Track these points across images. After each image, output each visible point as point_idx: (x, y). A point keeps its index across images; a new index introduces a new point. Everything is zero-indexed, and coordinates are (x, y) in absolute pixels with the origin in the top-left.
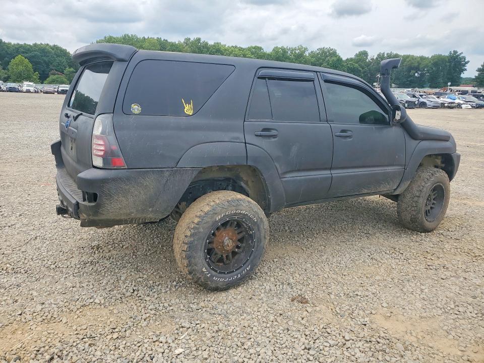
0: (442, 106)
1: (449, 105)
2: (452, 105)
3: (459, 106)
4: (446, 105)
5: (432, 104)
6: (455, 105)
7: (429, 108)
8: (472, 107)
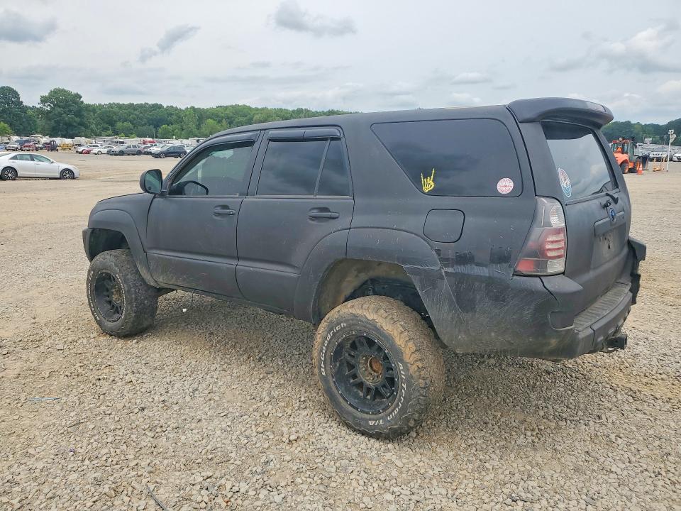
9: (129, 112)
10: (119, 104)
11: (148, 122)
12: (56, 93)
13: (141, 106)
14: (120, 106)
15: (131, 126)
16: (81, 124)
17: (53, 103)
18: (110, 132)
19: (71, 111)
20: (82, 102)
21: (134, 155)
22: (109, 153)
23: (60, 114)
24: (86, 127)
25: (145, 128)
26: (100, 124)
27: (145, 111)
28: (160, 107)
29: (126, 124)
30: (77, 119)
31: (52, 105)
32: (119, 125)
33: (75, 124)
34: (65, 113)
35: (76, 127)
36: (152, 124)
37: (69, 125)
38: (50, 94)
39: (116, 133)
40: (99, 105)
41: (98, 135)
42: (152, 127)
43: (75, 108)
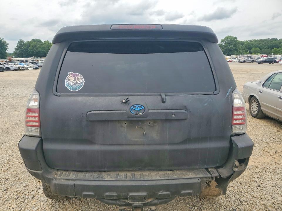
0: (19, 69)
1: (22, 68)
2: (24, 68)
3: (27, 69)
4: (21, 68)
5: (13, 68)
6: (25, 68)
7: (12, 71)
8: (34, 69)
9: (259, 43)
10: (255, 40)
11: (268, 47)
12: (227, 38)
13: (266, 40)
14: (255, 41)
15: (259, 49)
16: (236, 50)
17: (225, 42)
18: (248, 52)
19: (232, 44)
20: (237, 40)
21: (250, 62)
22: (239, 62)
23: (227, 46)
24: (237, 51)
25: (265, 50)
26: (245, 49)
27: (268, 42)
28: (276, 39)
29: (256, 49)
30: (234, 48)
31: (225, 43)
32: (253, 49)
33: (232, 50)
34: (229, 45)
35: (233, 51)
36: (270, 48)
37: (230, 50)
38: (225, 39)
39: (251, 53)
40: (246, 41)
41: (242, 54)
42: (269, 49)
43: (233, 43)
